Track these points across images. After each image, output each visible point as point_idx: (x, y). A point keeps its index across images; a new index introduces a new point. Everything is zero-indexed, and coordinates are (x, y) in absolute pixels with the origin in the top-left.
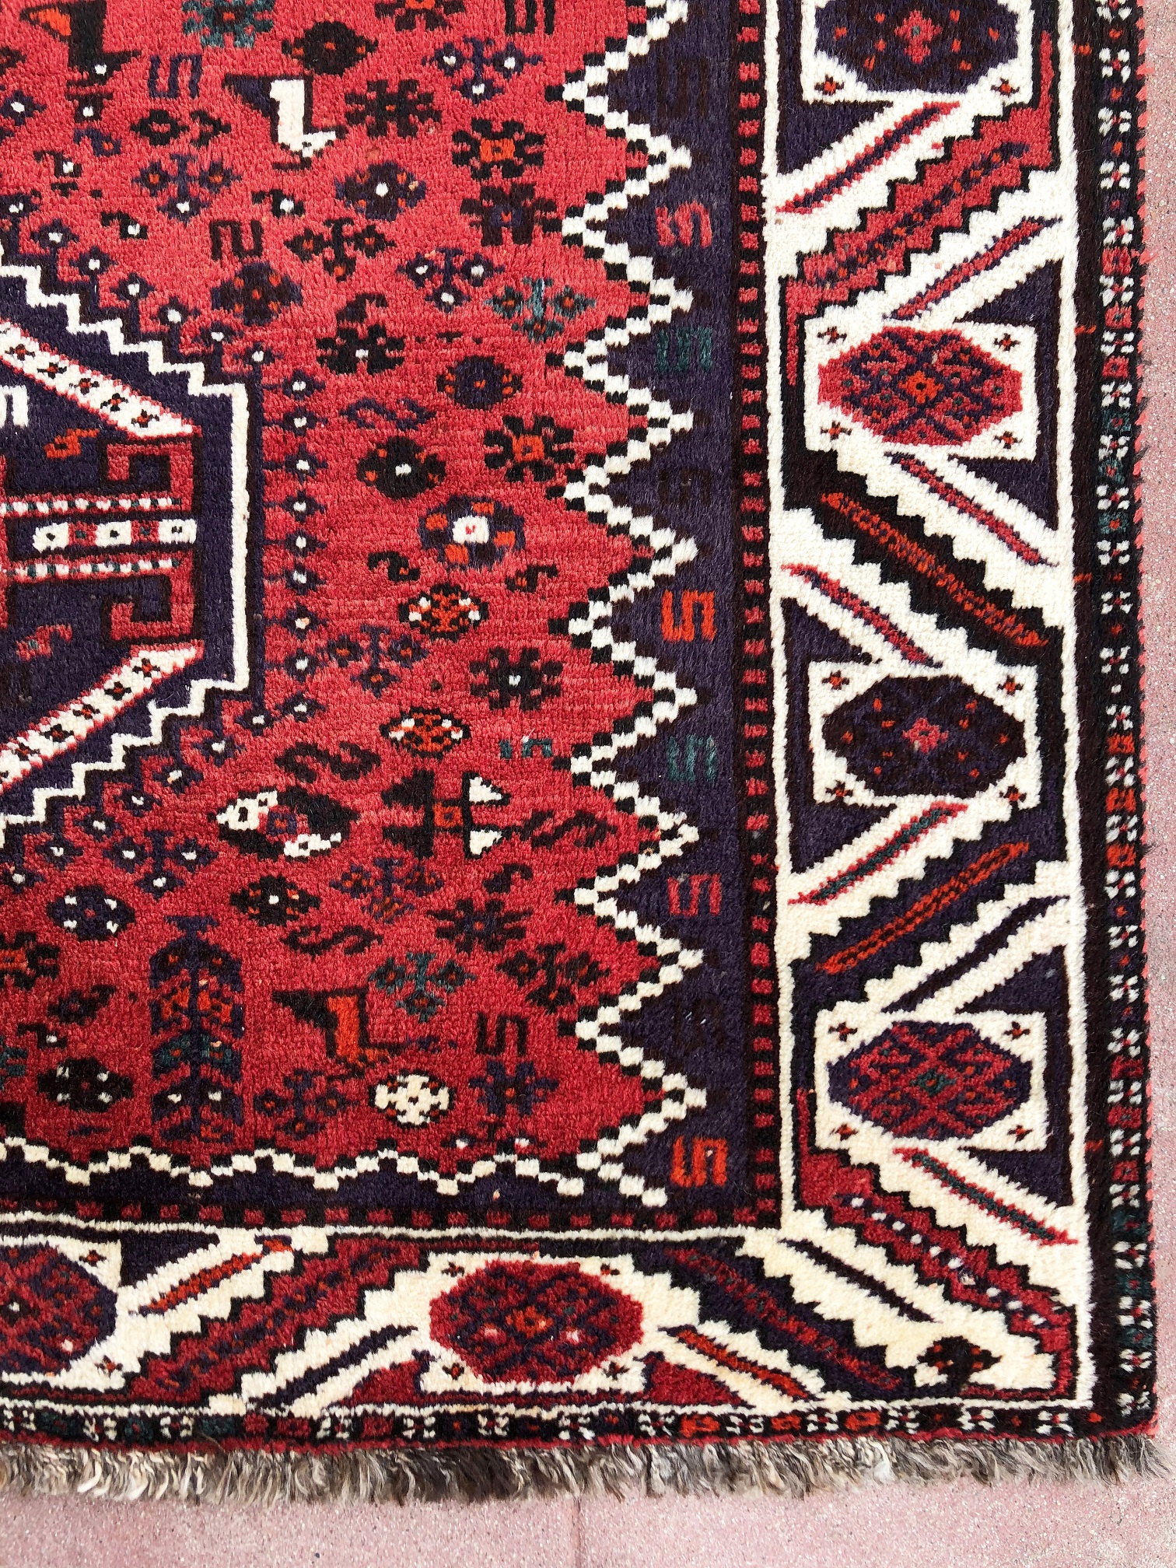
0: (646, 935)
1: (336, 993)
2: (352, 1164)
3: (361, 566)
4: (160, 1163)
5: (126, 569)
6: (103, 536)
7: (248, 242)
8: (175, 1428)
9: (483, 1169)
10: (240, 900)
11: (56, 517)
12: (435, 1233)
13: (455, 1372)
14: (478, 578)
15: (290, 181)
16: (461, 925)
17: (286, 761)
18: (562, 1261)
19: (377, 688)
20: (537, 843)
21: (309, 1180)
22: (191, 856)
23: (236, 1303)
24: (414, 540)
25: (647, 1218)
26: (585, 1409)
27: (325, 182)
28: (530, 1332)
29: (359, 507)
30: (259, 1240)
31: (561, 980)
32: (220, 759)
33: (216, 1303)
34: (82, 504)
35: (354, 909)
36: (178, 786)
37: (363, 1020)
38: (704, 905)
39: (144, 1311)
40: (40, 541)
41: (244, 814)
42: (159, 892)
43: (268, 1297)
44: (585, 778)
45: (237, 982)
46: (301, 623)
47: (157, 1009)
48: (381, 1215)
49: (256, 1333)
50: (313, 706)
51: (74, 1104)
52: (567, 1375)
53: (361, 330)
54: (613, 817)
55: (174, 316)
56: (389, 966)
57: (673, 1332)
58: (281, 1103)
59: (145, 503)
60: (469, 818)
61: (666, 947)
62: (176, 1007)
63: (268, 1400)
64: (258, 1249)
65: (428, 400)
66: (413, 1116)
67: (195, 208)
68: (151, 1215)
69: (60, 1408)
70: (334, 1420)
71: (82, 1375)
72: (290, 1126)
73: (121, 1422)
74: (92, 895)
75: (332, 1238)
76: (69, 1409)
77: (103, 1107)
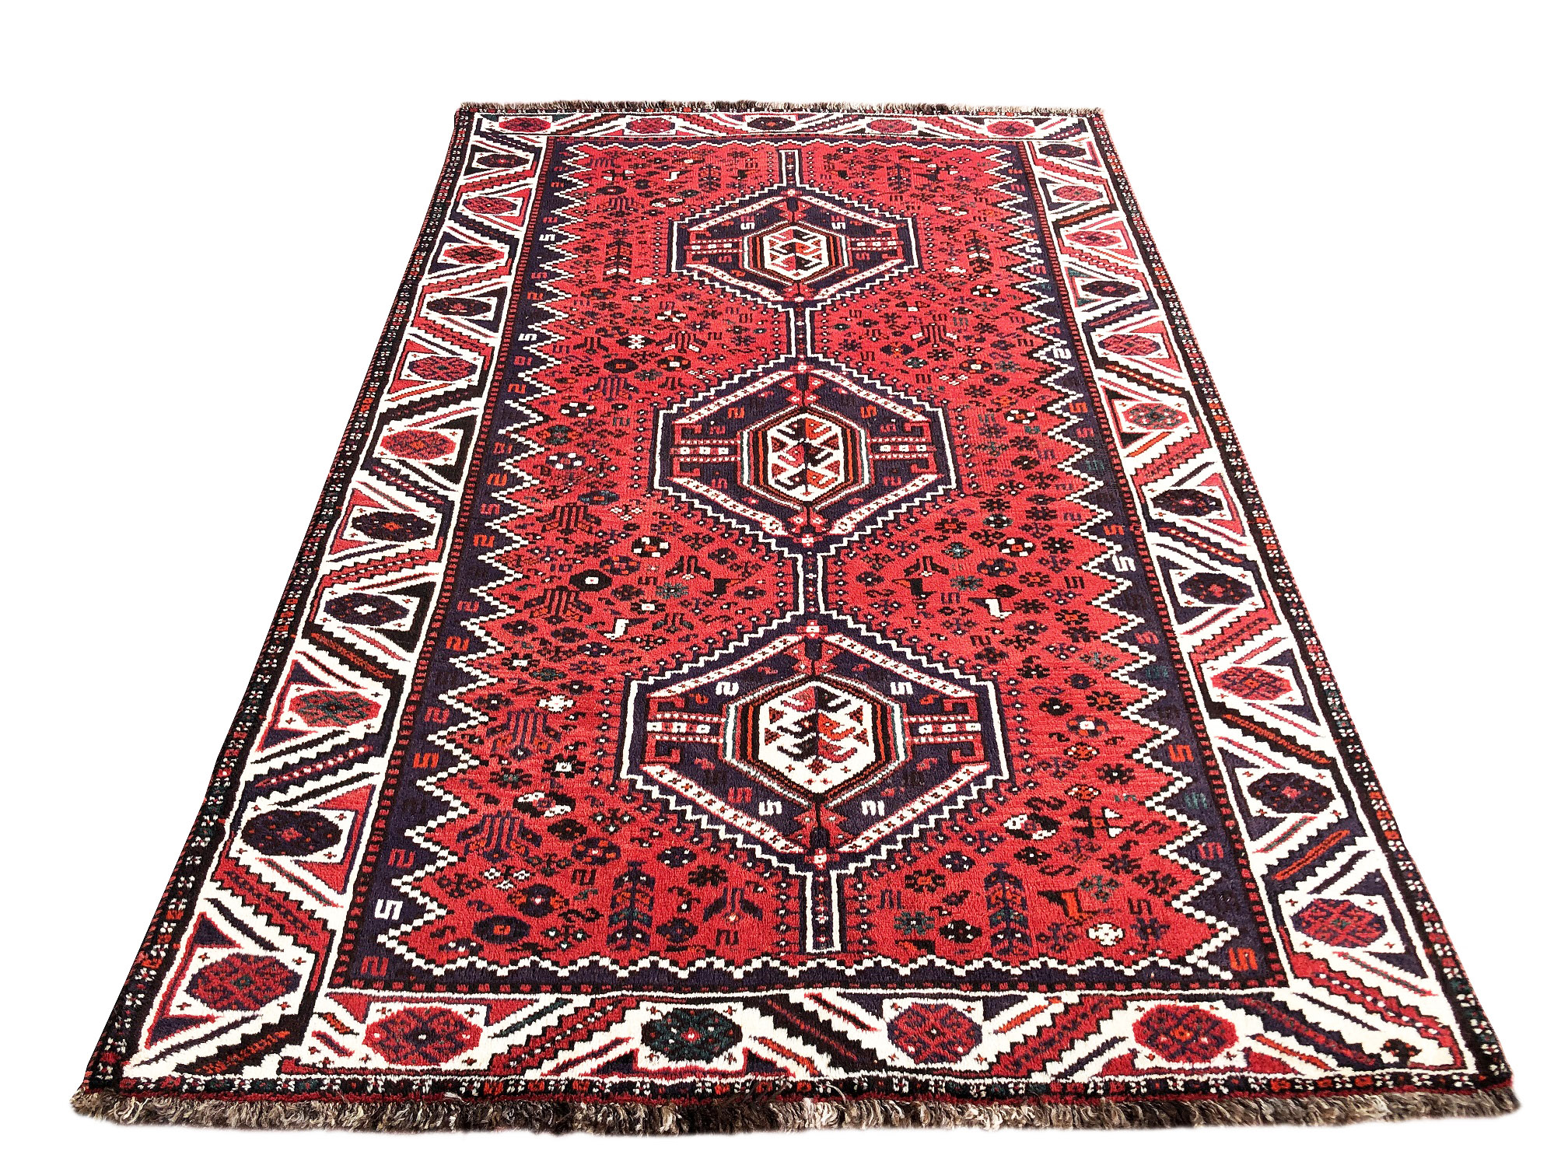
0: (1194, 866)
1: (1065, 891)
2: (1083, 963)
3: (1046, 736)
4: (997, 965)
5: (955, 740)
6: (945, 729)
7: (985, 641)
8: (1016, 1090)
9: (1144, 964)
10: (1018, 856)
11: (927, 723)
12: (1128, 993)
13: (1151, 1058)
14: (1092, 741)
15: (998, 624)
16: (1113, 864)
17: (1029, 804)
18: (1191, 1004)
19: (1060, 778)
20: (1137, 832)
21: (1065, 971)
22: (995, 839)
23: (1040, 1029)
24: (1065, 729)
25: (1224, 984)
26: (1220, 1076)
27: (1010, 625)
28: (1183, 1039)
29: (1043, 718)
30: (1046, 998)
31: (1161, 885)
32: (1002, 803)
33: (1030, 1028)
34: (936, 718)
35: (1066, 859)
36: (986, 814)
37: (1078, 902)
38: (1216, 855)
39: (996, 1032)
40: (921, 730)
41: (1014, 823)
42: (983, 854)
43: (1054, 1025)
44: (1152, 809)
45: (1020, 887)
46: (1026, 756)
47: (989, 899)
48: (1099, 985)
49: (1050, 1043)
50: (1036, 784)
51: (957, 940)
52: (1206, 1058)
53: (1033, 666)
54: (1168, 822)
55: (961, 662)
56: (1085, 881)
57: (1253, 1037)
58: (1048, 938)
59: (960, 718)
60: (1107, 824)
61: (1204, 871)
62: (997, 898)
63: (1060, 1075)
64: (1046, 1003)
65: (1062, 687)
66: (1108, 941)
67: (964, 632)
68: (995, 988)
69: (957, 1081)
70: (1095, 1084)
71: (968, 1063)
72: (1053, 947)
73: (988, 1087)
74: (956, 855)
75: (1080, 996)
76: (962, 1081)
77: (969, 941)
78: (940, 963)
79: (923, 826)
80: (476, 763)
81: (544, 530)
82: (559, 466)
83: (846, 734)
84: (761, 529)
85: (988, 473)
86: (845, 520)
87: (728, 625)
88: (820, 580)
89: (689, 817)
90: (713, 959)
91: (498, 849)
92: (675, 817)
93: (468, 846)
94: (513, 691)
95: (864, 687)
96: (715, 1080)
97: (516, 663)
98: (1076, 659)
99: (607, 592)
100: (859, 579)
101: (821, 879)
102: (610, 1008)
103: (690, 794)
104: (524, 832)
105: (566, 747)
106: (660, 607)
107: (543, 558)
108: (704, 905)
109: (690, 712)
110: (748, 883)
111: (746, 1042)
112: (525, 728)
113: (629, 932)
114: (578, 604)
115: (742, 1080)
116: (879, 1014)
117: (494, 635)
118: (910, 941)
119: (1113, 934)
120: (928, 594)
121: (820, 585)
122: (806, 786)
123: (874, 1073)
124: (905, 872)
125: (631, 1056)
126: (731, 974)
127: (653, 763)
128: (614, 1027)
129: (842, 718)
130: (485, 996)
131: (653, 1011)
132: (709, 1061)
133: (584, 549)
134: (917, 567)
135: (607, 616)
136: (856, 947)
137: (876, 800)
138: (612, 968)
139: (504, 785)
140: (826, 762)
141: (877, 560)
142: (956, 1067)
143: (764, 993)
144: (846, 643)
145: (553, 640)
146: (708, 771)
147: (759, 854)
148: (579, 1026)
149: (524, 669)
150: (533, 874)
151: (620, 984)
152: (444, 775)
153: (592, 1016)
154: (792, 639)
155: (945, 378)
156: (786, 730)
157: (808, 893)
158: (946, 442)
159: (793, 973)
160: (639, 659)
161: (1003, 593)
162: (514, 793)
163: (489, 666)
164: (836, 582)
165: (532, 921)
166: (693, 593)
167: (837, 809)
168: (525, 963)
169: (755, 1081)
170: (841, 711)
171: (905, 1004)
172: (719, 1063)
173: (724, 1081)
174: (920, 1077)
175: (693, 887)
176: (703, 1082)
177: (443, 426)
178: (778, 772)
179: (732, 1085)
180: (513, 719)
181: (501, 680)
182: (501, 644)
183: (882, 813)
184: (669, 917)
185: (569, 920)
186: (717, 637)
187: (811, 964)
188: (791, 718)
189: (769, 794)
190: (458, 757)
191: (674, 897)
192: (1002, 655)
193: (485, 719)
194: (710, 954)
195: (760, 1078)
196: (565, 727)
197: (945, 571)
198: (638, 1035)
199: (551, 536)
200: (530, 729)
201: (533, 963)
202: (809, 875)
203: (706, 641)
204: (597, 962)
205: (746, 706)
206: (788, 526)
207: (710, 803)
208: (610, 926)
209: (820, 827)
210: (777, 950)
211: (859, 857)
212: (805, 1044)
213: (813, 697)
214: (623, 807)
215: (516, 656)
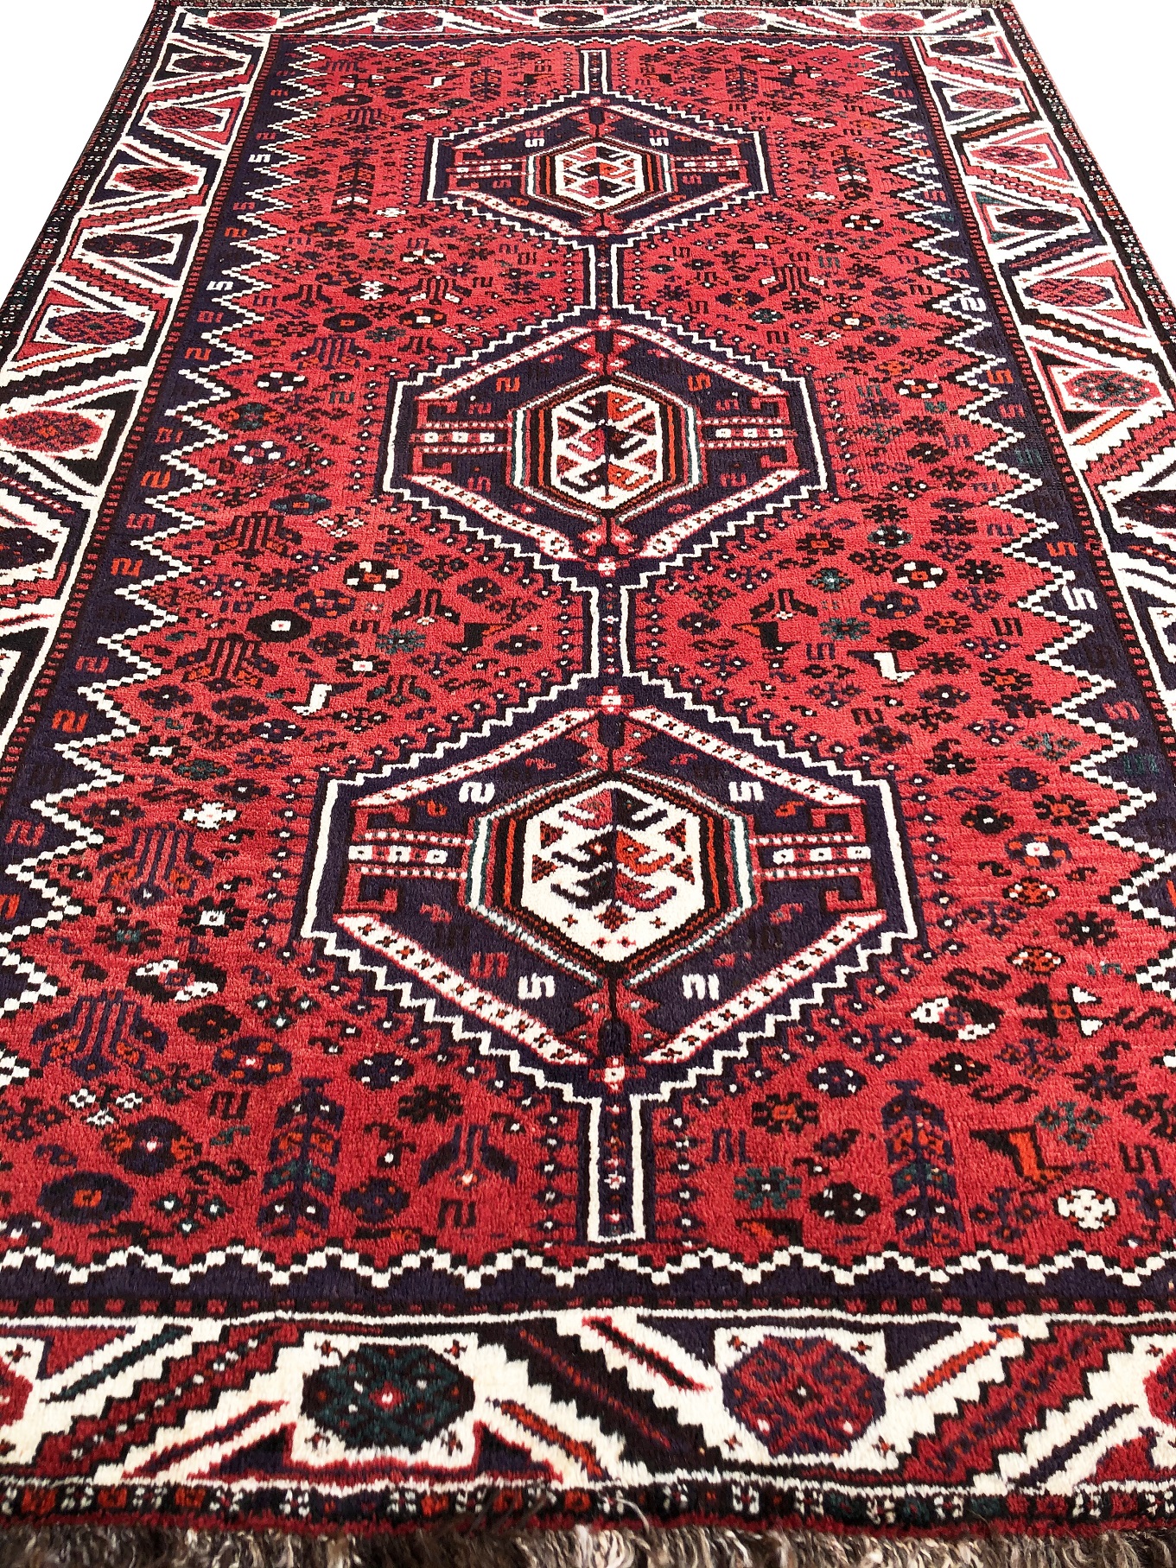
1: (1014, 1131)
2: (1051, 1262)
3: (974, 868)
4: (906, 1264)
5: (831, 873)
6: (814, 855)
7: (875, 717)
8: (948, 1509)
9: (1155, 1264)
10: (936, 1068)
11: (786, 846)
12: (1131, 1319)
14: (1047, 874)
15: (893, 691)
16: (1090, 1082)
19: (999, 935)
20: (1127, 1028)
21: (1022, 1276)
22: (898, 1040)
23: (984, 1387)
24: (1004, 855)
27: (913, 692)
29: (967, 838)
30: (993, 1329)
31: (1172, 1119)
32: (907, 978)
33: (966, 1387)
34: (800, 839)
35: (1013, 1074)
36: (883, 996)
37: (1037, 1149)
39: (909, 1394)
40: (777, 858)
41: (928, 1012)
42: (880, 1065)
43: (1008, 1380)
44: (1147, 987)
45: (941, 1122)
46: (944, 900)
47: (890, 1147)
48: (1082, 1305)
49: (1003, 1415)
50: (961, 946)
51: (839, 1218)
53: (949, 756)
55: (839, 749)
56: (1047, 1112)
58: (989, 1215)
59: (837, 838)
60: (1077, 1013)
62: (904, 1143)
63: (1025, 1480)
64: (993, 1337)
65: (996, 787)
66: (1090, 1222)
67: (842, 703)
68: (905, 1309)
69: (844, 1490)
70: (1086, 1497)
71: (861, 1456)
72: (999, 1232)
73: (899, 1503)
74: (836, 1066)
75: (1051, 1325)
76: (852, 1491)
77: (859, 1220)
78: (811, 1260)
79: (781, 1018)
80: (75, 910)
81: (216, 551)
82: (248, 460)
83: (658, 865)
84: (538, 550)
85: (874, 467)
86: (663, 536)
87: (483, 694)
88: (623, 625)
89: (406, 1002)
90: (432, 1253)
91: (95, 1057)
92: (383, 1002)
93: (48, 1049)
94: (145, 795)
95: (688, 790)
96: (423, 1487)
97: (154, 751)
98: (1014, 746)
99: (302, 644)
100: (683, 623)
101: (616, 1109)
102: (253, 1344)
103: (409, 963)
104: (141, 1026)
105: (220, 886)
106: (381, 666)
107: (210, 593)
108: (422, 1154)
109: (418, 830)
110: (495, 1116)
111: (481, 1412)
112: (159, 853)
113: (295, 1203)
114: (258, 660)
115: (469, 1487)
116: (708, 1359)
117: (126, 708)
118: (761, 1220)
119: (1098, 1209)
120: (787, 646)
121: (623, 634)
122: (595, 950)
123: (699, 1476)
124: (753, 1097)
125: (281, 1440)
126: (461, 1279)
127: (354, 912)
128: (258, 1381)
129: (653, 839)
130: (46, 1321)
131: (326, 1349)
132: (415, 1448)
133: (273, 580)
134: (769, 605)
135: (299, 679)
136: (669, 1232)
137: (705, 974)
138: (264, 1267)
139: (115, 948)
140: (626, 909)
141: (710, 594)
142: (844, 1462)
143: (513, 1317)
144: (662, 721)
145: (214, 716)
146: (440, 925)
147: (515, 1066)
148: (198, 1379)
149: (165, 761)
150: (147, 1100)
151: (273, 1298)
152: (23, 930)
153: (221, 1358)
154: (580, 715)
155: (808, 337)
156: (565, 859)
157: (594, 1135)
158: (812, 425)
159: (564, 1279)
160: (343, 745)
161: (900, 643)
162: (131, 960)
163: (114, 756)
164: (648, 629)
165: (140, 1184)
166: (433, 645)
167: (642, 989)
168: (118, 1259)
169: (491, 1491)
170: (654, 829)
171: (753, 1337)
172: (433, 1453)
173: (439, 1488)
174: (781, 1483)
175: (405, 1125)
176: (402, 1491)
177: (87, 406)
178: (552, 927)
179: (451, 1497)
180: (142, 839)
181: (129, 778)
182: (134, 722)
183: (715, 995)
184: (363, 1174)
185: (199, 1180)
186: (465, 712)
187: (596, 1263)
188: (574, 838)
189: (538, 964)
190: (50, 901)
191: (372, 1143)
192: (902, 738)
193: (98, 839)
194: (428, 1243)
195: (500, 1482)
196: (220, 853)
197: (812, 611)
198: (296, 1398)
199: (225, 561)
200: (165, 857)
201: (134, 1259)
202: (596, 1103)
203: (448, 719)
204: (239, 1257)
205: (504, 820)
206: (578, 545)
207: (441, 978)
208: (265, 1191)
209: (615, 1019)
210: (539, 1236)
211: (676, 1071)
212: (581, 1415)
213: (608, 806)
214: (301, 985)
215: (155, 741)
